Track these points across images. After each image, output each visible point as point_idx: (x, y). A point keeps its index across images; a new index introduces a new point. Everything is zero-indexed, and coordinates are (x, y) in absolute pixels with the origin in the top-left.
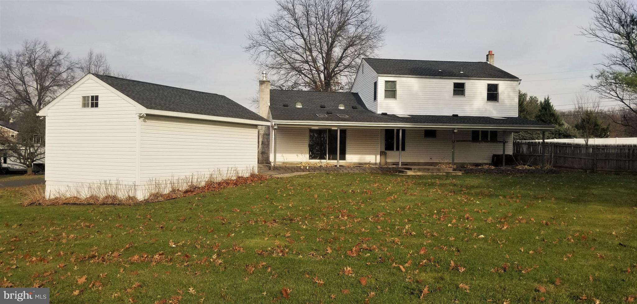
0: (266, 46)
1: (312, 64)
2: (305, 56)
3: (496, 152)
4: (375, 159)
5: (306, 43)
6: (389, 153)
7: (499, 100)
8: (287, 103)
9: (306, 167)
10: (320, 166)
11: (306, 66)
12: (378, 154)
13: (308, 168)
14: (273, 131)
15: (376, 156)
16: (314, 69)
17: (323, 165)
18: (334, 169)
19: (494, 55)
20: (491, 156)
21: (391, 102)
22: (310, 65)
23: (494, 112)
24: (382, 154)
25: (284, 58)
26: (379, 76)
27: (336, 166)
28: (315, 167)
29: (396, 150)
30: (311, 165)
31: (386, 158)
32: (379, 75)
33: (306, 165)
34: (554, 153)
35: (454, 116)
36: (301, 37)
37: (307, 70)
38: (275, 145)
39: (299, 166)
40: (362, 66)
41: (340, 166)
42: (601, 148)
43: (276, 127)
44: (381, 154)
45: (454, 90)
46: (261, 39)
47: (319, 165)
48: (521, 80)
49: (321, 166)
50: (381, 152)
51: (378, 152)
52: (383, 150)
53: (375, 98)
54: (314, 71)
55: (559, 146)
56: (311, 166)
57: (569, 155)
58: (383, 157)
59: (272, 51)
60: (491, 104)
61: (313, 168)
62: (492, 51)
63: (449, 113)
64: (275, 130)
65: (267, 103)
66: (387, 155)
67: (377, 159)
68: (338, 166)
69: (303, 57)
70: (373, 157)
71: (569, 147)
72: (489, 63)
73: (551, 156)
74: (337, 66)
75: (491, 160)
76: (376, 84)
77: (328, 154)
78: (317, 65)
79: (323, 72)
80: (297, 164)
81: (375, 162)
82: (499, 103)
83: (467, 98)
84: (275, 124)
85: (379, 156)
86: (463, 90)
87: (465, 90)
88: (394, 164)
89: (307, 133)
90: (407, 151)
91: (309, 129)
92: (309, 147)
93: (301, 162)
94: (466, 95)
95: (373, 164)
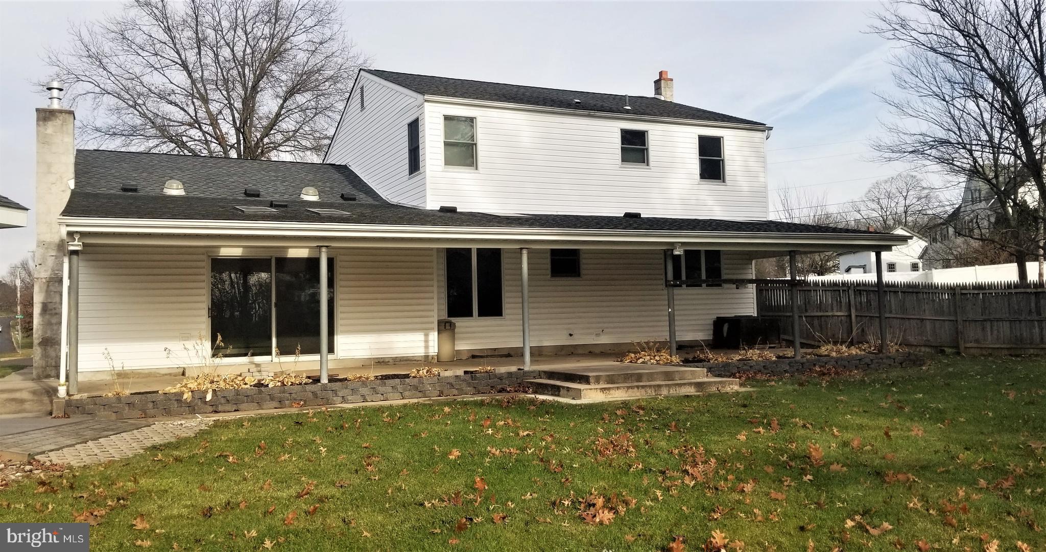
0: (93, 83)
1: (209, 129)
2: (191, 111)
3: (725, 311)
4: (423, 344)
5: (193, 82)
6: (461, 323)
7: (727, 178)
8: (134, 183)
9: (201, 395)
10: (255, 386)
11: (195, 133)
12: (433, 329)
13: (209, 397)
14: (66, 261)
15: (426, 335)
16: (214, 140)
17: (267, 377)
18: (310, 395)
19: (672, 80)
20: (711, 322)
21: (462, 175)
22: (204, 133)
23: (716, 208)
24: (445, 327)
25: (140, 112)
26: (426, 101)
27: (317, 380)
28: (237, 392)
29: (479, 316)
30: (222, 385)
31: (453, 339)
32: (427, 97)
33: (203, 388)
34: (856, 310)
35: (628, 215)
36: (182, 69)
37: (198, 141)
38: (73, 313)
39: (174, 391)
40: (359, 91)
41: (330, 381)
42: (970, 294)
43: (76, 245)
44: (442, 327)
45: (622, 149)
46: (81, 66)
47: (251, 380)
48: (771, 129)
49: (259, 385)
50: (439, 322)
51: (433, 323)
52: (444, 315)
53: (415, 165)
54: (214, 145)
55: (866, 291)
56: (222, 390)
57: (894, 311)
58: (445, 335)
59: (109, 93)
60: (711, 186)
61: (231, 396)
62: (667, 72)
63: (617, 211)
64: (75, 257)
65: (65, 180)
66: (456, 330)
67: (431, 344)
68: (325, 380)
69: (185, 111)
70: (419, 337)
71: (890, 291)
72: (663, 98)
73: (850, 316)
74: (267, 132)
75: (712, 332)
76: (414, 128)
77: (278, 336)
78: (221, 131)
79: (234, 148)
80: (170, 374)
81: (424, 354)
82: (726, 186)
83: (653, 169)
84: (71, 234)
85: (436, 333)
86: (644, 149)
87: (647, 149)
88: (474, 357)
89: (202, 271)
90: (507, 317)
91: (209, 256)
92: (209, 317)
93: (184, 368)
94: (651, 163)
95: (418, 361)
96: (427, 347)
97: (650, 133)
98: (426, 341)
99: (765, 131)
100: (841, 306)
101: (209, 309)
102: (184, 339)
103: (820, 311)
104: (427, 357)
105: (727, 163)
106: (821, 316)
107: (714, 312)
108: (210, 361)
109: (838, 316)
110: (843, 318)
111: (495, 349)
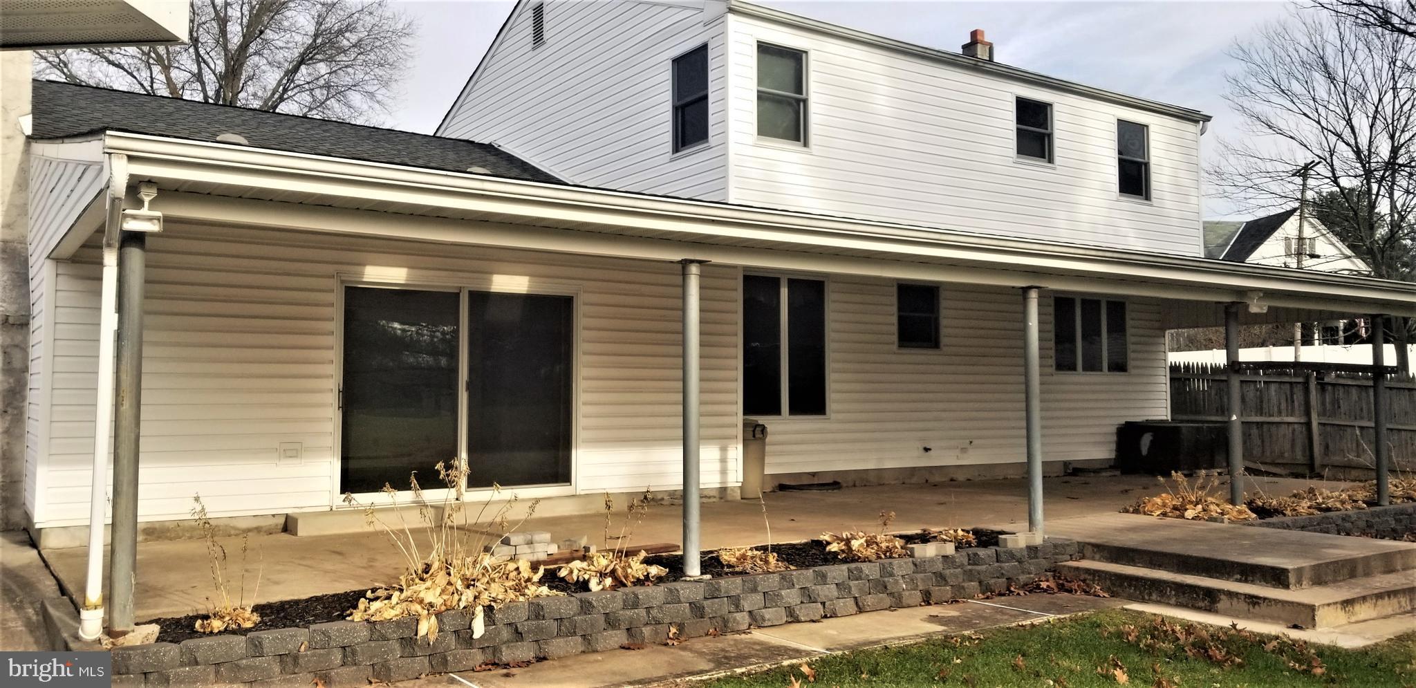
4: (717, 466)
7: (1153, 194)
12: (734, 439)
15: (724, 449)
21: (784, 156)
23: (1137, 242)
24: (749, 435)
26: (730, 11)
29: (790, 414)
31: (762, 457)
32: (735, 3)
34: (1319, 414)
43: (144, 220)
45: (1018, 131)
50: (743, 426)
51: (736, 428)
53: (691, 133)
58: (752, 451)
60: (1131, 204)
64: (135, 256)
66: (766, 441)
67: (733, 467)
70: (714, 454)
77: (470, 450)
80: (258, 530)
81: (718, 486)
82: (1151, 205)
83: (1059, 170)
84: (135, 186)
85: (740, 447)
86: (1044, 135)
87: (1050, 136)
88: (782, 487)
89: (327, 311)
90: (833, 416)
91: (342, 282)
92: (339, 408)
93: (287, 516)
94: (1057, 159)
95: (710, 497)
96: (724, 472)
97: (1056, 108)
98: (723, 461)
99: (1197, 122)
100: (1293, 408)
101: (339, 392)
102: (289, 453)
103: (1261, 415)
104: (723, 490)
105: (1153, 169)
106: (1263, 423)
107: (1123, 413)
108: (338, 499)
109: (1289, 423)
110: (1296, 426)
111: (814, 474)
